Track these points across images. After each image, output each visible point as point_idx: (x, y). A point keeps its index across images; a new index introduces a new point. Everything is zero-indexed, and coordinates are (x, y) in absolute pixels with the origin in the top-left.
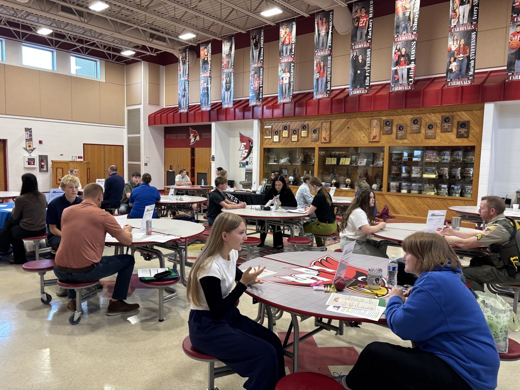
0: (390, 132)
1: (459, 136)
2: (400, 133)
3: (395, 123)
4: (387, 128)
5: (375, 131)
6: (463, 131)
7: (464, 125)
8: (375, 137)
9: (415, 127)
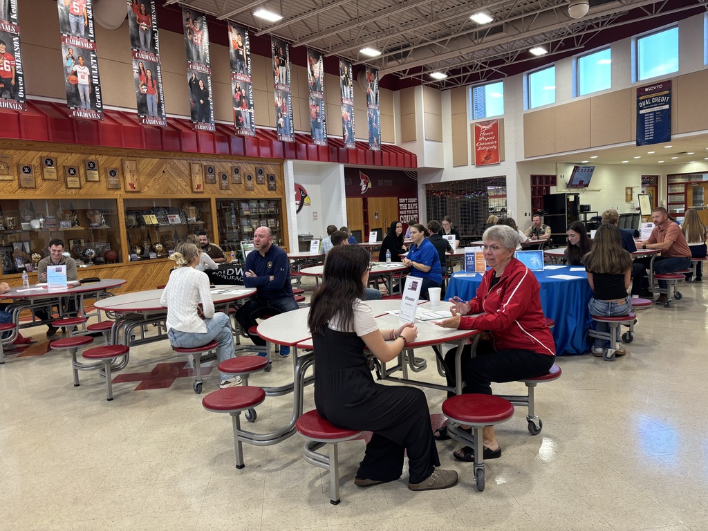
0: (213, 182)
1: (270, 189)
2: (224, 183)
3: (217, 171)
4: (210, 176)
5: (198, 179)
6: (272, 183)
7: (272, 178)
8: (199, 187)
9: (236, 177)
